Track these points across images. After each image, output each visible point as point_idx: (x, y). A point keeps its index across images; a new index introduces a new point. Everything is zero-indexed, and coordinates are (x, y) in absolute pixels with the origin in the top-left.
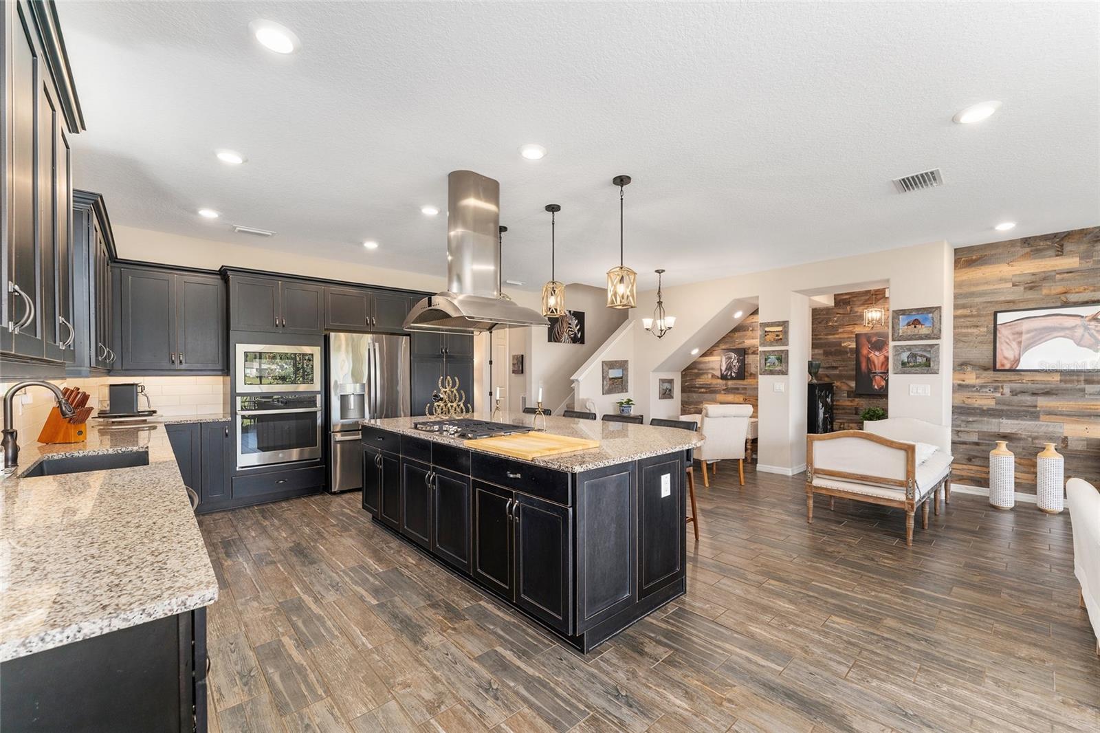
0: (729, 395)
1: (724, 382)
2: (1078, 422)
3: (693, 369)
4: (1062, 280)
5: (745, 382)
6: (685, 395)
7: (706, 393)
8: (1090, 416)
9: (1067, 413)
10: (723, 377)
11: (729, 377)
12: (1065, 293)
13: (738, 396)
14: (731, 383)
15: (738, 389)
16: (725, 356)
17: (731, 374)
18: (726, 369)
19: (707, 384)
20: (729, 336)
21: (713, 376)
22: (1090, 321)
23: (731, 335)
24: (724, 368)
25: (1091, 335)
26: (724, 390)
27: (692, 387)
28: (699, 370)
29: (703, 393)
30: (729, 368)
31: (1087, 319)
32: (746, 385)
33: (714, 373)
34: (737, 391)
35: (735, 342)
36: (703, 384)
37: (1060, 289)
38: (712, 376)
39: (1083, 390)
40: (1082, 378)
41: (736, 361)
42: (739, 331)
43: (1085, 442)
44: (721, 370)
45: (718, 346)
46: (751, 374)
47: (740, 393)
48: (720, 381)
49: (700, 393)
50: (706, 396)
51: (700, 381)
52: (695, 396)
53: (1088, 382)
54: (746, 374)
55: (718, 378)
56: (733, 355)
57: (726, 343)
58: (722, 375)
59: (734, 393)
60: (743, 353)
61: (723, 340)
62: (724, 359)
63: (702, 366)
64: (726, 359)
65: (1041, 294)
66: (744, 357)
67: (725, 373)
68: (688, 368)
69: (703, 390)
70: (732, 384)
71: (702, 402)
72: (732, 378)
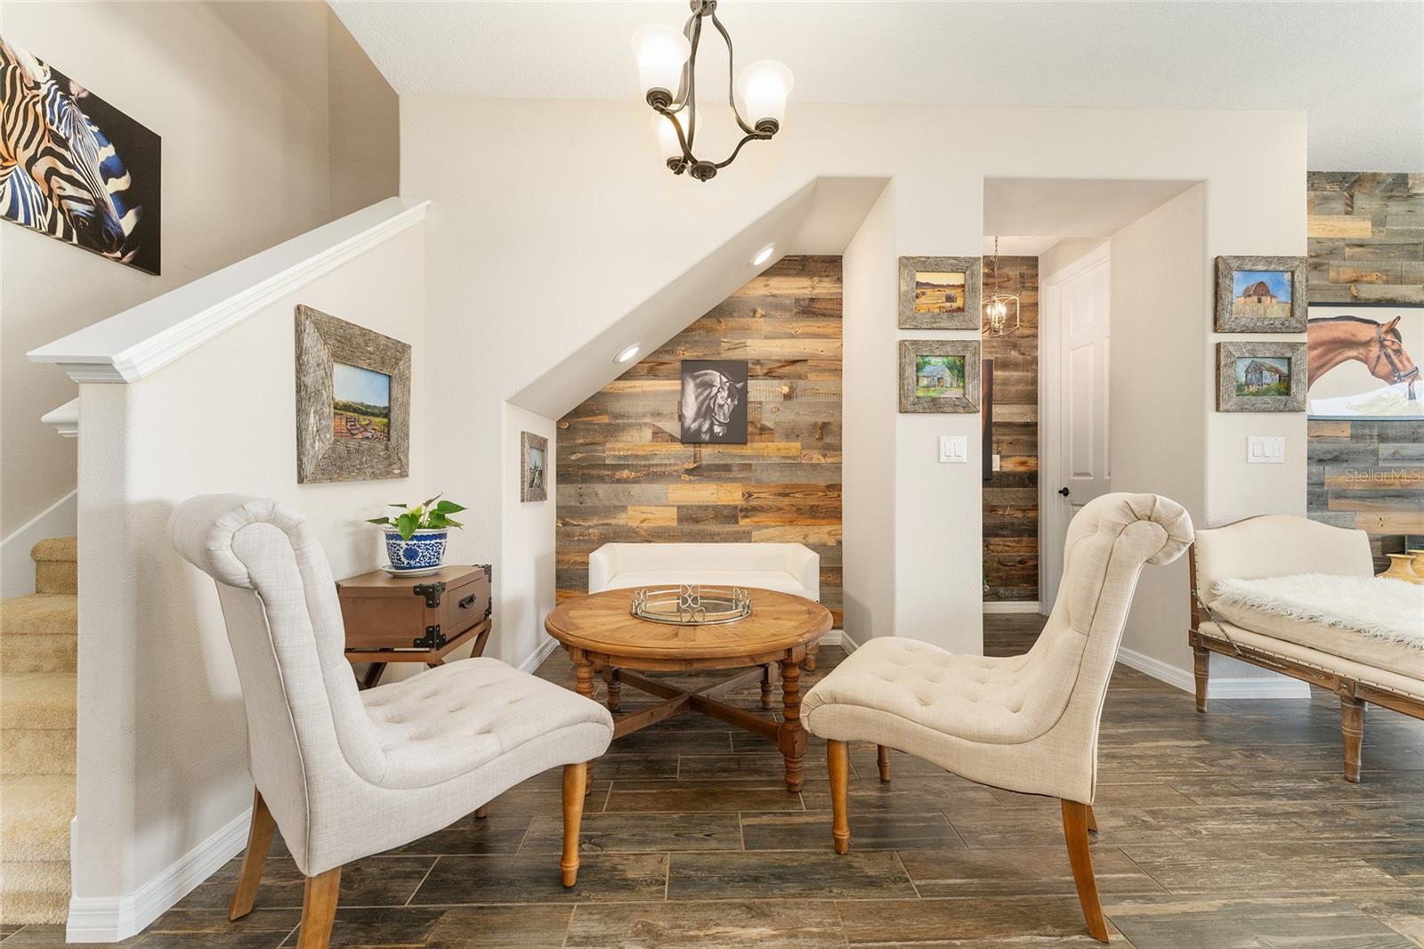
0: (704, 486)
1: (690, 450)
2: (1371, 509)
3: (593, 413)
4: (1352, 258)
5: (748, 450)
6: (570, 489)
7: (636, 481)
8: (1384, 497)
9: (1359, 493)
10: (690, 438)
11: (706, 437)
12: (1356, 281)
13: (729, 486)
14: (708, 454)
15: (727, 468)
16: (695, 378)
17: (711, 429)
18: (698, 415)
19: (636, 457)
20: (703, 328)
21: (658, 434)
22: (1387, 332)
23: (710, 323)
24: (690, 410)
25: (1388, 357)
26: (689, 472)
27: (592, 466)
28: (616, 417)
29: (626, 481)
30: (706, 412)
31: (1384, 329)
32: (749, 457)
33: (658, 424)
34: (726, 474)
35: (718, 343)
36: (626, 457)
37: (1348, 274)
38: (655, 434)
39: (1375, 452)
40: (1375, 432)
41: (725, 394)
42: (731, 315)
43: (1380, 543)
44: (681, 417)
45: (671, 352)
46: (763, 430)
47: (734, 480)
48: (678, 448)
49: (619, 481)
50: (636, 489)
51: (614, 449)
52: (602, 490)
53: (1383, 438)
54: (750, 429)
55: (673, 439)
56: (717, 378)
57: (694, 344)
58: (685, 431)
59: (720, 479)
60: (739, 372)
61: (686, 335)
62: (691, 386)
63: (620, 406)
64: (698, 386)
65: (1328, 280)
66: (745, 386)
67: (694, 426)
68: (577, 412)
69: (625, 474)
70: (710, 455)
71: (624, 508)
72: (715, 440)
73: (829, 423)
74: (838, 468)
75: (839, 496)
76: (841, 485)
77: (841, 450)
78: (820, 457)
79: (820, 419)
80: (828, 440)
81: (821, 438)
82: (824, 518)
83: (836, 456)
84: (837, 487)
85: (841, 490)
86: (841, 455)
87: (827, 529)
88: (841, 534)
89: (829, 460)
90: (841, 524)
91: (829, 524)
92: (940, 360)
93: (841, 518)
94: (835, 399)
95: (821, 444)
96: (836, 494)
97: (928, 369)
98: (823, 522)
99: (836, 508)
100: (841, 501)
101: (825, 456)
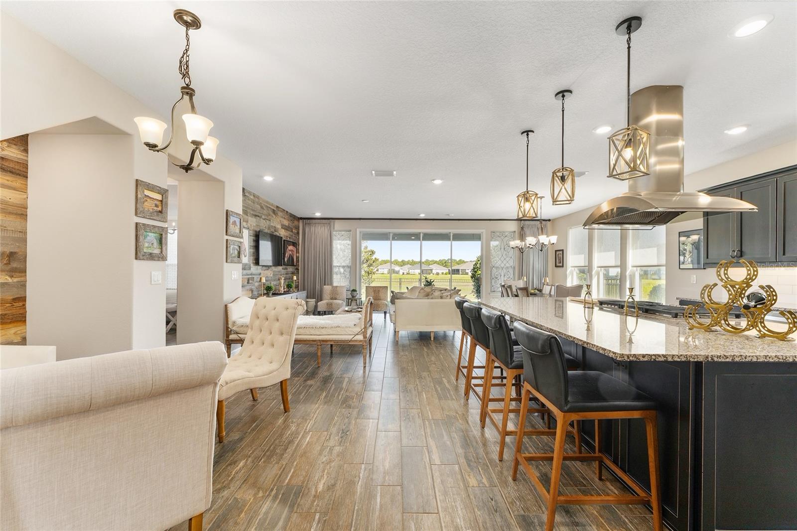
73: (15, 253)
74: (23, 285)
75: (24, 305)
76: (26, 297)
77: (26, 272)
78: (7, 277)
79: (8, 250)
80: (15, 265)
81: (8, 264)
82: (10, 323)
83: (21, 277)
84: (23, 299)
85: (25, 301)
86: (26, 275)
87: (13, 331)
88: (26, 332)
89: (15, 280)
90: (26, 325)
91: (16, 326)
92: (153, 234)
93: (25, 320)
94: (20, 235)
95: (9, 267)
96: (21, 304)
97: (148, 238)
98: (10, 326)
99: (21, 314)
100: (25, 308)
101: (12, 277)
